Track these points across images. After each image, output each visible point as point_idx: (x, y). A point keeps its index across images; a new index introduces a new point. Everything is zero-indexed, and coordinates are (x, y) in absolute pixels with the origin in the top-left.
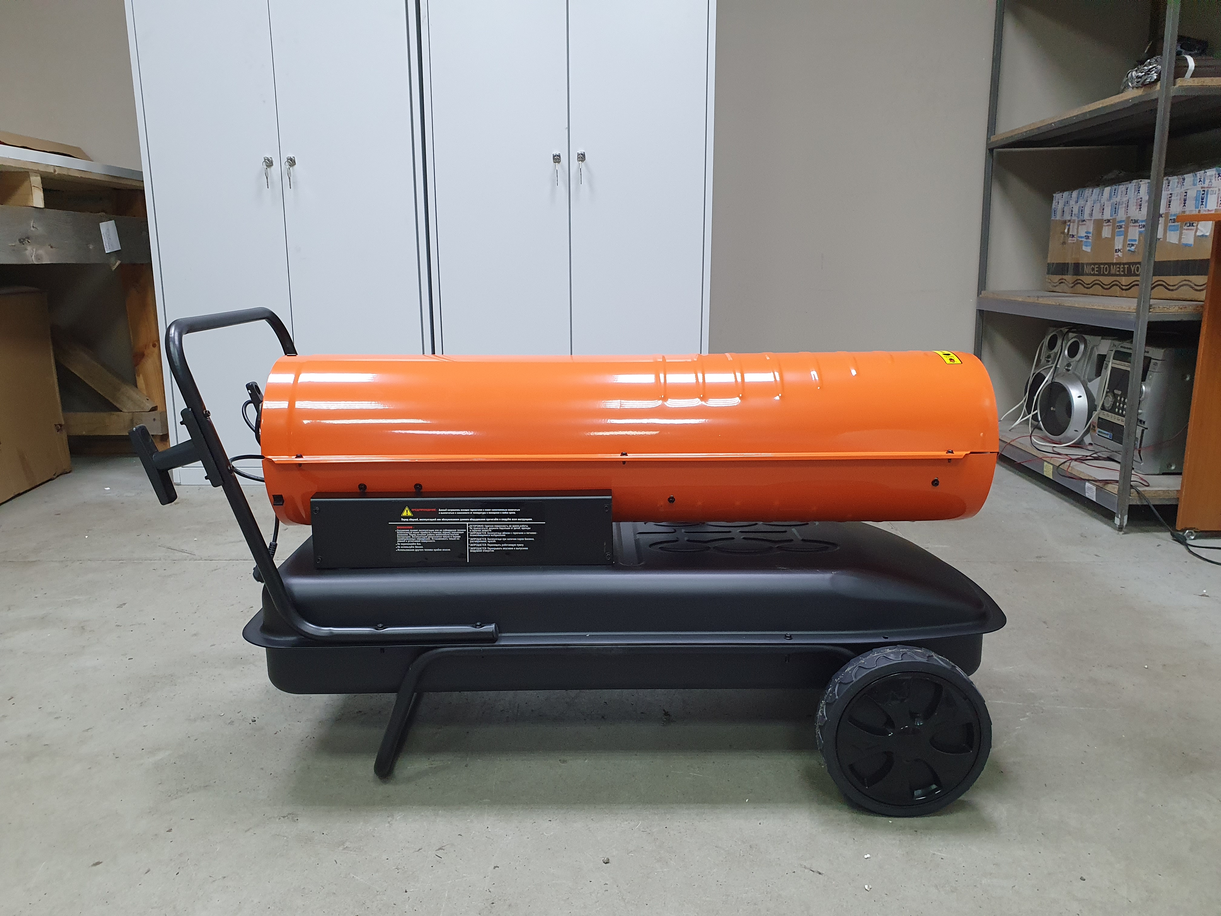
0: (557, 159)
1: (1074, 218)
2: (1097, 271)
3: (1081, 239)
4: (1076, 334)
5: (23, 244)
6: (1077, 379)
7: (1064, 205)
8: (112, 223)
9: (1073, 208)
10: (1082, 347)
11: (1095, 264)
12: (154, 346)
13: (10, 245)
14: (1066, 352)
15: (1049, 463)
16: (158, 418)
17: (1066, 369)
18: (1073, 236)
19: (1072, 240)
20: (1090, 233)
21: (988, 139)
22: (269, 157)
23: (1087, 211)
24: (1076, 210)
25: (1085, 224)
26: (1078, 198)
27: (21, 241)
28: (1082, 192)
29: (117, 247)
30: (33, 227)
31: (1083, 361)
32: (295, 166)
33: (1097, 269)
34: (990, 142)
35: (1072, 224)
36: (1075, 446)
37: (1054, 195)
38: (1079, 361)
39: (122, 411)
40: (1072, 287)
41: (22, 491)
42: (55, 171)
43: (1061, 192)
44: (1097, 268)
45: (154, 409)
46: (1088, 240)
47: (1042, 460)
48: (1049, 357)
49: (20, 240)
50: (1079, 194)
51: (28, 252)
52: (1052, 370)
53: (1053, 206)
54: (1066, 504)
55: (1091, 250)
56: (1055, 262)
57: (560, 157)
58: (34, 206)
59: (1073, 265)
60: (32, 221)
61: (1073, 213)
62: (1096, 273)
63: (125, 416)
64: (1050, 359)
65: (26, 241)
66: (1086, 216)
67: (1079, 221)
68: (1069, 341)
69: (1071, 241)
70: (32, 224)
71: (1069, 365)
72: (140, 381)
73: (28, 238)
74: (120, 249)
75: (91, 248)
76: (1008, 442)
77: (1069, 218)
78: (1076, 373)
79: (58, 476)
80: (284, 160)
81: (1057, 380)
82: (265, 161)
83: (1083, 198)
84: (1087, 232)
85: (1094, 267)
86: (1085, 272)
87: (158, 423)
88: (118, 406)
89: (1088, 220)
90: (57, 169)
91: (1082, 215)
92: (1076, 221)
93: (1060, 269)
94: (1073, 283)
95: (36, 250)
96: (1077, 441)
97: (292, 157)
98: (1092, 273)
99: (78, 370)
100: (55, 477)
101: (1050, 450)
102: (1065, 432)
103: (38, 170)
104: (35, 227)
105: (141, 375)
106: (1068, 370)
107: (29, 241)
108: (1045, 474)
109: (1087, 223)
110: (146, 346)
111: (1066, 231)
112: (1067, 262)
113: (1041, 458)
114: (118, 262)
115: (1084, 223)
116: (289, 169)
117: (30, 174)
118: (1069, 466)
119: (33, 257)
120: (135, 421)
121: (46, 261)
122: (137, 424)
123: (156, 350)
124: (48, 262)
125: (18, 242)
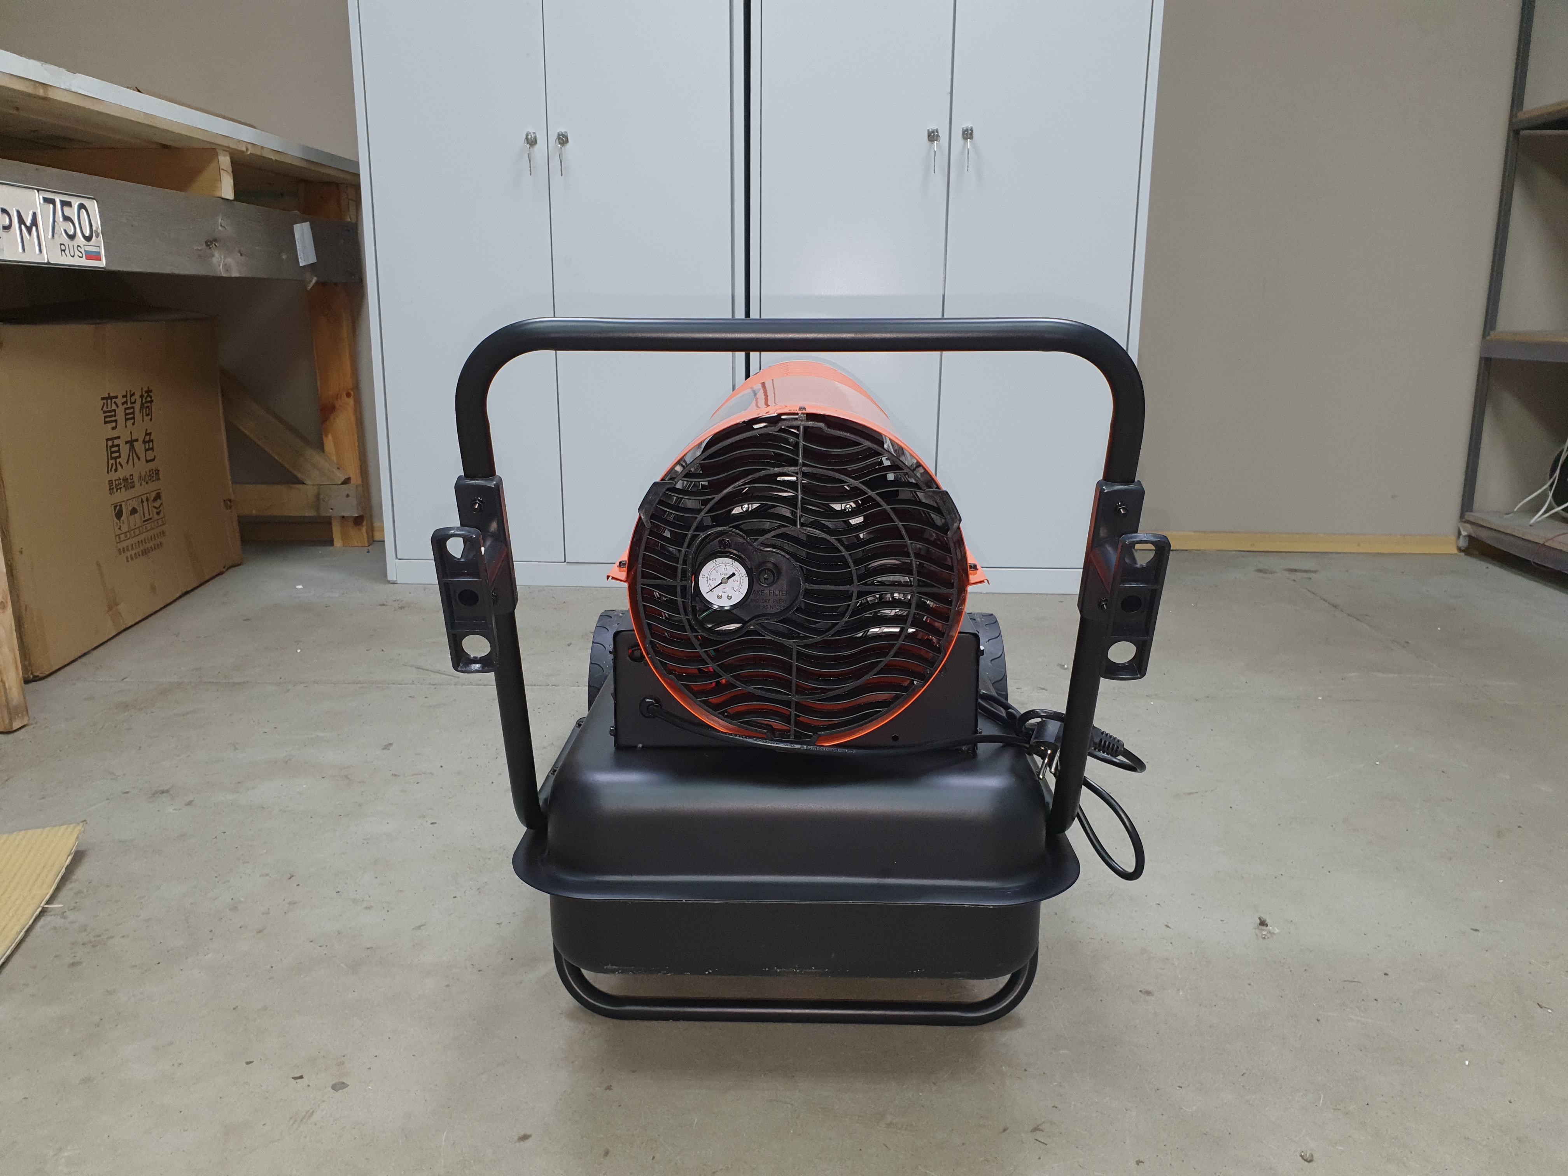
0: (933, 136)
5: (210, 248)
8: (306, 226)
12: (348, 395)
13: (196, 248)
16: (352, 493)
21: (1512, 116)
22: (532, 131)
27: (208, 244)
29: (313, 259)
30: (221, 226)
32: (568, 145)
34: (1514, 121)
39: (304, 483)
42: (247, 150)
45: (347, 481)
49: (206, 243)
51: (215, 260)
57: (938, 133)
58: (223, 196)
60: (220, 219)
63: (309, 490)
65: (213, 245)
70: (220, 221)
72: (329, 443)
73: (216, 240)
74: (316, 261)
75: (284, 257)
79: (228, 569)
80: (553, 137)
82: (526, 137)
87: (353, 501)
88: (299, 475)
90: (250, 147)
95: (225, 257)
97: (563, 133)
99: (249, 429)
100: (224, 570)
103: (228, 147)
104: (223, 226)
105: (330, 436)
107: (216, 244)
110: (337, 396)
114: (314, 280)
116: (560, 149)
117: (219, 152)
119: (221, 267)
120: (321, 497)
121: (235, 274)
122: (324, 501)
123: (351, 401)
124: (238, 275)
125: (205, 245)
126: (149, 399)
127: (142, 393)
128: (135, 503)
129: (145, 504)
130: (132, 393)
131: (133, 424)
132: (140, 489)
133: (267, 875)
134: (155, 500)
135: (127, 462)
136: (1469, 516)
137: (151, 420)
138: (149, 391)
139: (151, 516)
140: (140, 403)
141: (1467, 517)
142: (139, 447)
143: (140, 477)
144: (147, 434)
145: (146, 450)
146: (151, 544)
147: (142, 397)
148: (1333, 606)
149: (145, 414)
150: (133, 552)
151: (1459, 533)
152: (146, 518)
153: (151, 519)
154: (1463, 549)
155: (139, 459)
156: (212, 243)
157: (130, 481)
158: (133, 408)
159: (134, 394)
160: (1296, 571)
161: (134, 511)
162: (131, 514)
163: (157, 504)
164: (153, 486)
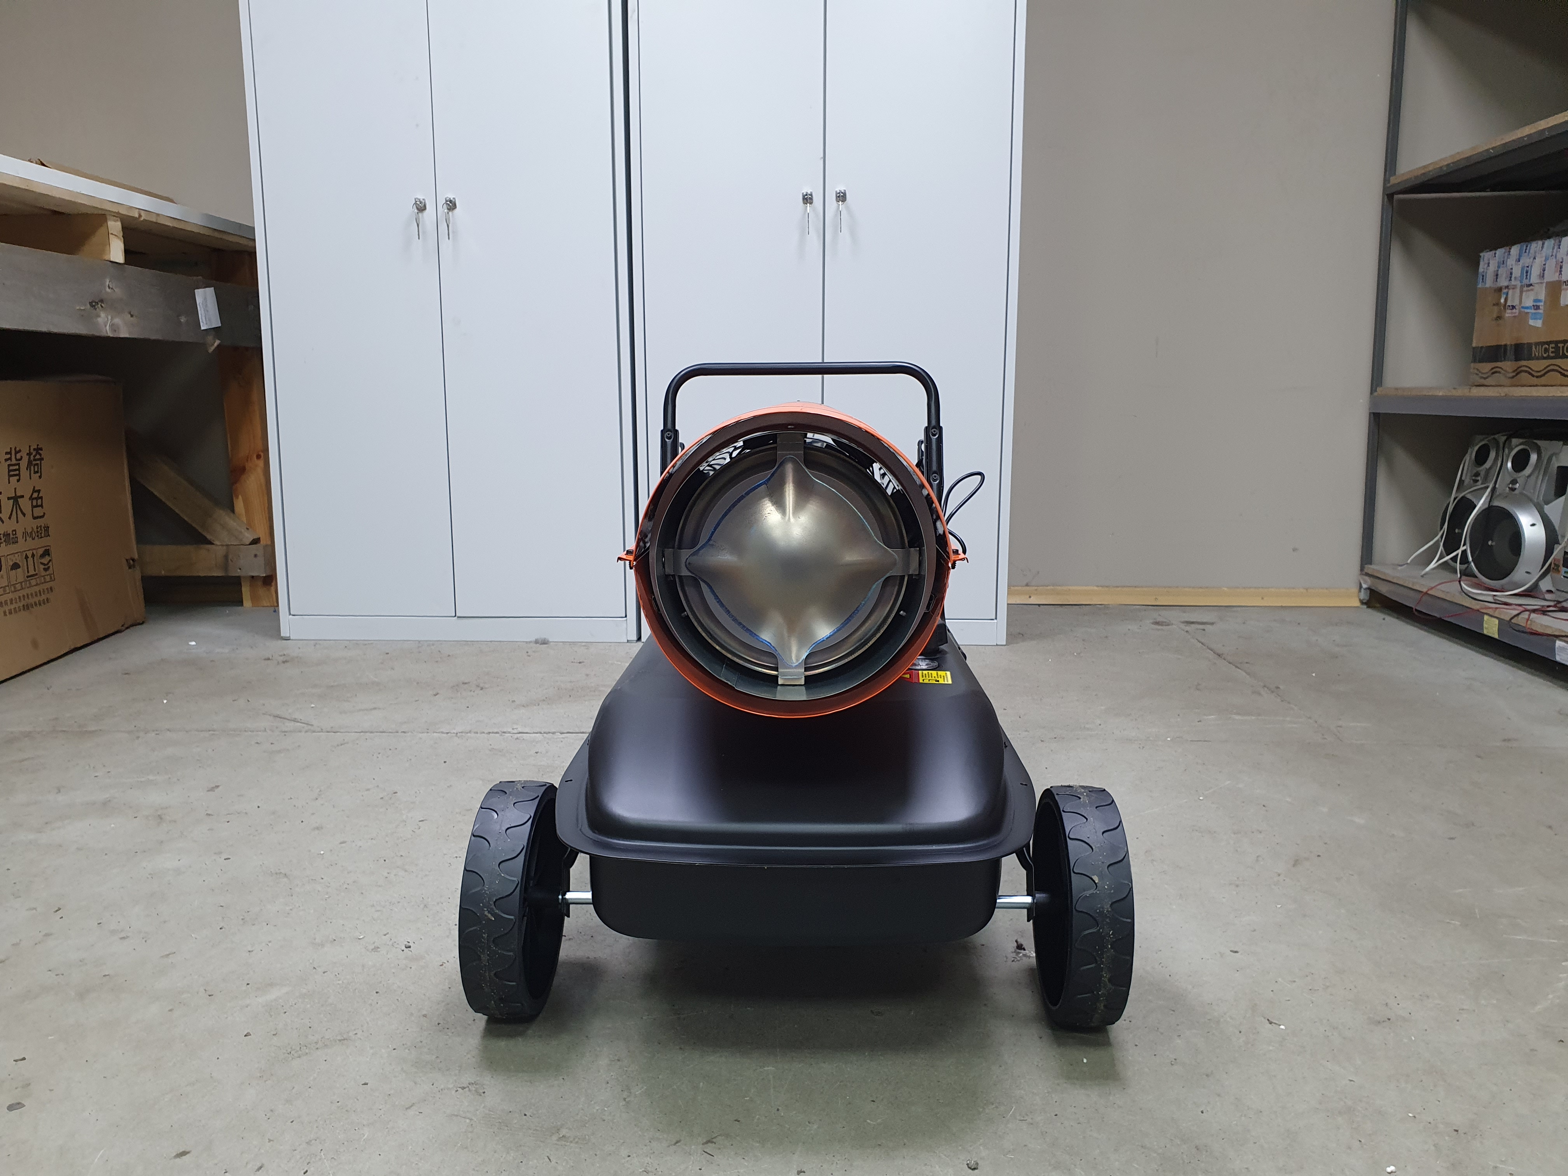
0: (807, 199)
1: (1513, 282)
2: (1552, 352)
3: (1526, 311)
4: (1524, 440)
5: (96, 309)
6: (1525, 501)
7: (1499, 267)
8: (210, 292)
9: (1512, 269)
10: (1534, 457)
11: (1548, 343)
12: (259, 457)
13: (78, 308)
14: (1509, 465)
15: (1491, 616)
16: (260, 553)
17: (1509, 488)
18: (1513, 307)
19: (1512, 313)
20: (1540, 301)
21: (1386, 180)
22: (421, 198)
23: (1535, 272)
24: (1517, 272)
25: (1532, 290)
26: (1520, 256)
27: (93, 305)
28: (1527, 247)
29: (216, 323)
30: (109, 287)
31: (1533, 478)
32: (456, 211)
33: (1553, 350)
34: (1388, 185)
35: (1510, 292)
36: (1527, 594)
37: (1482, 254)
38: (1529, 476)
39: (213, 544)
40: (1513, 377)
41: (79, 645)
42: (140, 216)
43: (1491, 251)
44: (1552, 348)
45: (256, 541)
46: (1538, 311)
47: (1480, 614)
48: (1477, 474)
49: (91, 303)
50: (1521, 250)
51: (100, 320)
52: (1489, 490)
53: (1481, 270)
54: (1520, 673)
55: (1543, 323)
56: (1484, 345)
57: (812, 196)
58: (112, 259)
59: (1513, 347)
60: (109, 281)
61: (1513, 276)
62: (1552, 355)
63: (218, 550)
64: (1479, 478)
65: (99, 305)
66: (1534, 279)
67: (1522, 287)
68: (1512, 449)
69: (1510, 315)
70: (107, 283)
71: (1514, 482)
72: (239, 505)
73: (102, 301)
74: (220, 325)
75: (182, 321)
76: (1425, 590)
77: (1506, 284)
78: (1524, 492)
79: (127, 628)
80: (441, 201)
81: (1496, 503)
82: (416, 203)
83: (1528, 255)
84: (1535, 301)
85: (1548, 347)
86: (1533, 355)
87: (261, 560)
88: (209, 537)
89: (1537, 283)
90: (143, 213)
91: (1526, 278)
92: (1519, 287)
93: (1494, 354)
94: (1514, 371)
95: (112, 318)
96: (1528, 588)
97: (452, 199)
98: (1545, 355)
99: (158, 490)
100: (123, 628)
101: (1490, 599)
102: (1510, 576)
103: (118, 213)
104: (111, 288)
105: (240, 497)
106: (1513, 489)
107: (102, 305)
108: (1485, 632)
109: (1536, 287)
110: (248, 458)
111: (1502, 301)
112: (1503, 343)
113: (1478, 610)
114: (217, 342)
115: (1531, 287)
116: (448, 213)
117: (108, 217)
118: (1528, 620)
119: (108, 327)
120: (230, 557)
121: (124, 334)
122: (232, 561)
123: (261, 463)
124: (127, 336)
125: (89, 305)
126: (38, 457)
127: (30, 449)
128: (18, 559)
129: (30, 560)
130: (18, 449)
131: (18, 481)
132: (23, 545)
133: (35, 909)
134: (42, 556)
135: (10, 518)
136: (1369, 568)
137: (40, 477)
138: (38, 450)
139: (37, 572)
140: (27, 461)
141: (1366, 570)
142: (25, 504)
143: (25, 533)
144: (34, 491)
145: (33, 507)
146: (36, 599)
147: (29, 454)
148: (1217, 654)
149: (32, 472)
150: (12, 607)
151: (1361, 587)
152: (29, 574)
153: (37, 574)
154: (1364, 601)
155: (24, 515)
156: (98, 304)
157: (11, 536)
158: (19, 464)
159: (20, 451)
160: (1193, 623)
161: (15, 566)
162: (12, 569)
163: (45, 560)
164: (39, 544)
